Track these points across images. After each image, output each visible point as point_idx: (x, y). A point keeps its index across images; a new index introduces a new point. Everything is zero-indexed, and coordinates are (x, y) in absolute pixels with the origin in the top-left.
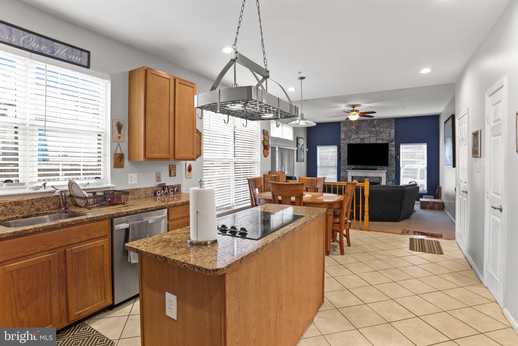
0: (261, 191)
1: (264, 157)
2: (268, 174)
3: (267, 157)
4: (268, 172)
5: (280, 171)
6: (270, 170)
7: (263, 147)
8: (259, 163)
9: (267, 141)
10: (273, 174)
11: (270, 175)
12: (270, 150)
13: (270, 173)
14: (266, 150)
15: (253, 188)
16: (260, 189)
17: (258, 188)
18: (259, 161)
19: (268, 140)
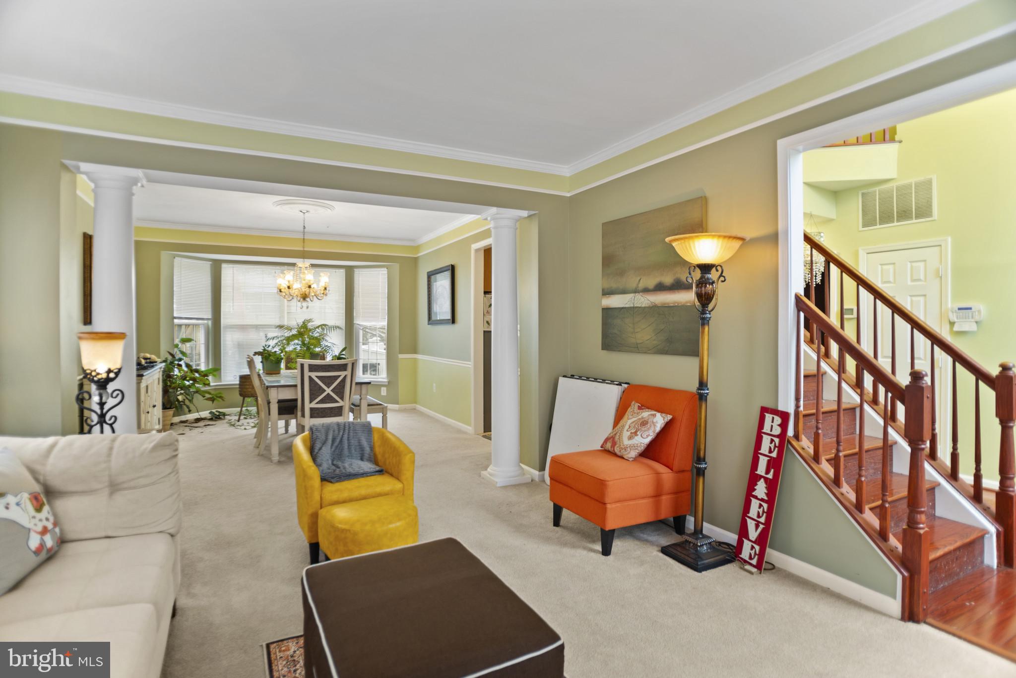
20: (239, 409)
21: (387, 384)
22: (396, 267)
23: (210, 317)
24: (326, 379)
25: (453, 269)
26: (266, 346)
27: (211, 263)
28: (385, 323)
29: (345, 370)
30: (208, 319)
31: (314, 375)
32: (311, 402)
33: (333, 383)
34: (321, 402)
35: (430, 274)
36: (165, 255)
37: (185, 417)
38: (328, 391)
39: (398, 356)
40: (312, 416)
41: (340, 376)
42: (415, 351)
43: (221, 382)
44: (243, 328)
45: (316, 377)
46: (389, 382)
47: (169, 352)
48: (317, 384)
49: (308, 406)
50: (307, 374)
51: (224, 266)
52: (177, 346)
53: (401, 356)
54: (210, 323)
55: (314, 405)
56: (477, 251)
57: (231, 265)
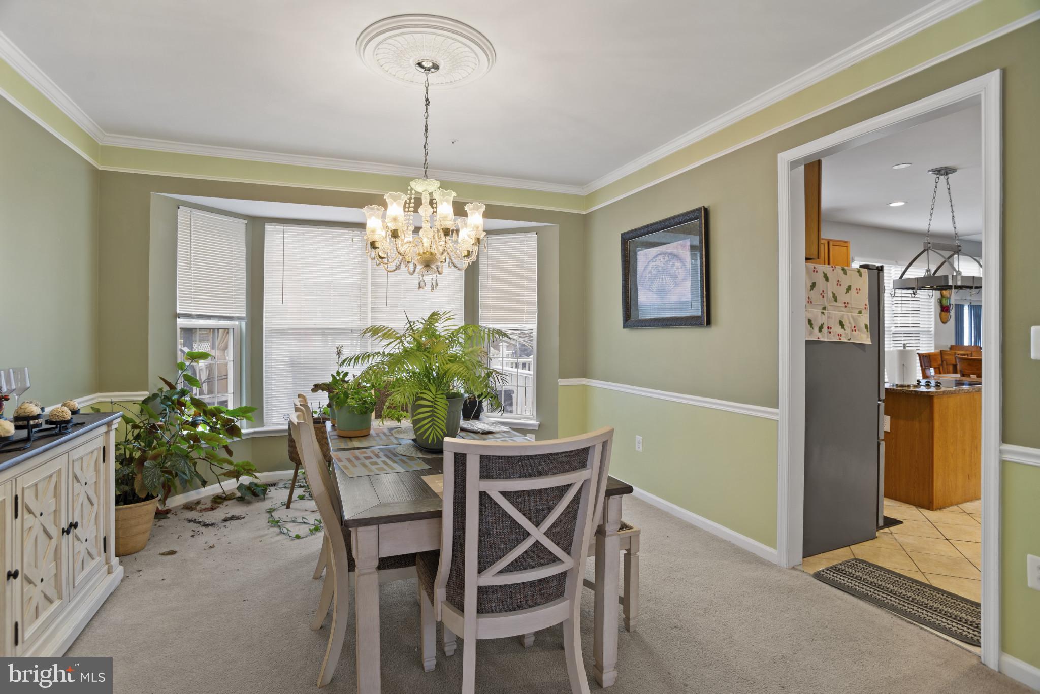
0: (938, 371)
1: (941, 324)
2: (948, 350)
3: (948, 323)
4: (949, 346)
5: (973, 345)
6: (953, 344)
7: (939, 309)
8: (933, 332)
9: (948, 298)
10: (959, 350)
11: (953, 352)
12: (953, 313)
13: (952, 348)
14: (946, 313)
15: (927, 367)
16: (938, 369)
17: (935, 368)
18: (933, 329)
19: (948, 296)
20: (293, 472)
21: (537, 429)
22: (553, 230)
23: (244, 315)
24: (532, 499)
25: (705, 214)
26: (338, 374)
27: (246, 222)
28: (532, 326)
29: (583, 465)
30: (239, 319)
31: (495, 488)
32: (481, 570)
33: (551, 509)
34: (516, 566)
35: (627, 236)
36: (157, 199)
37: (198, 494)
38: (537, 534)
39: (558, 382)
40: (482, 610)
41: (568, 487)
42: (584, 372)
43: (263, 426)
44: (302, 333)
45: (504, 494)
46: (540, 426)
47: (162, 379)
48: (505, 514)
49: (472, 581)
50: (474, 484)
51: (268, 227)
52: (181, 366)
53: (562, 382)
54: (244, 324)
55: (490, 579)
56: (793, 164)
57: (280, 227)
